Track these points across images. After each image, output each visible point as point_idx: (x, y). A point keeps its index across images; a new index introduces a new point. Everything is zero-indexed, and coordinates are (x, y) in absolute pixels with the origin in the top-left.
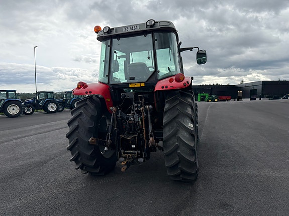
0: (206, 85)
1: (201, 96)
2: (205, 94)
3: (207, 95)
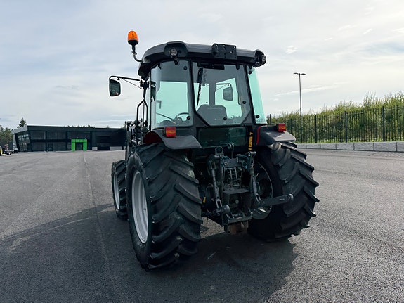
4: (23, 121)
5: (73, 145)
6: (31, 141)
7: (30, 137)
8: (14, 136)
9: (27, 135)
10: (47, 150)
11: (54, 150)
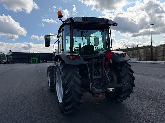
4: (10, 51)
5: (31, 61)
6: (13, 59)
7: (13, 57)
8: (6, 57)
9: (12, 56)
10: (20, 63)
11: (23, 63)
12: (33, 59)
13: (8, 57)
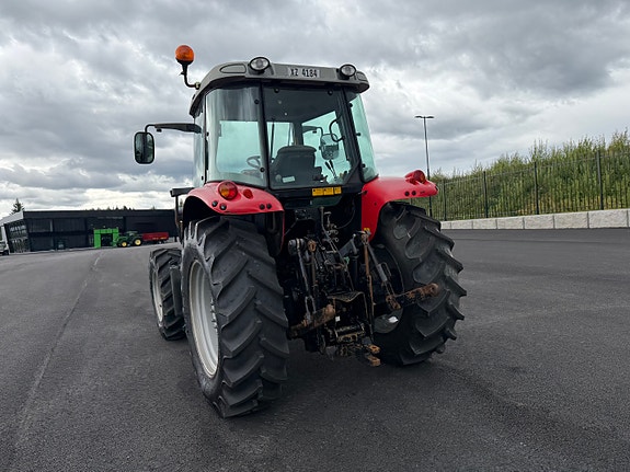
0: (99, 211)
1: (102, 235)
2: (109, 231)
3: (115, 232)
5: (97, 239)
6: (30, 235)
7: (27, 229)
8: (3, 229)
9: (23, 227)
10: (56, 248)
11: (67, 247)
12: (104, 231)
13: (12, 229)
